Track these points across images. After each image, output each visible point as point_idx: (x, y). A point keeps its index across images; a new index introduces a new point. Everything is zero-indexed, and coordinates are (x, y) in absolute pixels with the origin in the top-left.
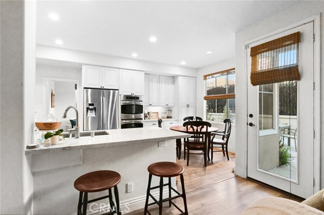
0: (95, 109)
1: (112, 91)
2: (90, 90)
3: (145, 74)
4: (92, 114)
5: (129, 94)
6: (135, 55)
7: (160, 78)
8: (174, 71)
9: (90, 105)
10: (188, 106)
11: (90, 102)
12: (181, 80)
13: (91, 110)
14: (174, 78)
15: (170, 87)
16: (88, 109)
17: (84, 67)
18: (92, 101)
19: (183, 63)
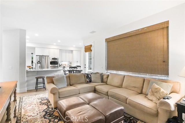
0: (40, 63)
1: (47, 57)
2: (38, 56)
3: (60, 50)
4: (39, 65)
5: (53, 57)
6: (55, 44)
7: (66, 51)
8: (72, 49)
9: (38, 61)
10: (77, 62)
11: (38, 60)
12: (74, 52)
13: (39, 63)
14: (72, 51)
15: (71, 54)
16: (37, 63)
17: (36, 48)
18: (39, 60)
19: (74, 46)
